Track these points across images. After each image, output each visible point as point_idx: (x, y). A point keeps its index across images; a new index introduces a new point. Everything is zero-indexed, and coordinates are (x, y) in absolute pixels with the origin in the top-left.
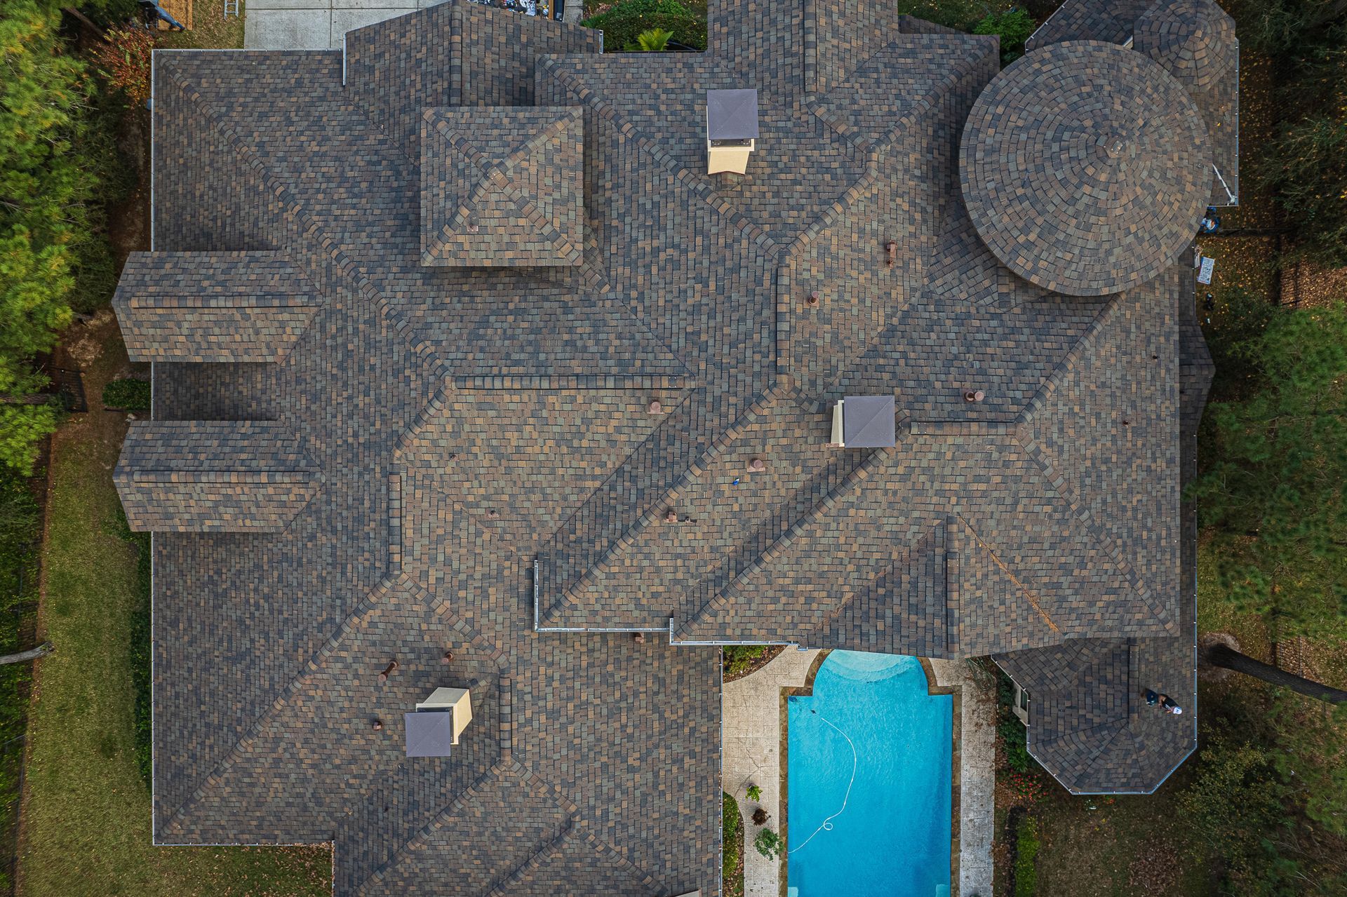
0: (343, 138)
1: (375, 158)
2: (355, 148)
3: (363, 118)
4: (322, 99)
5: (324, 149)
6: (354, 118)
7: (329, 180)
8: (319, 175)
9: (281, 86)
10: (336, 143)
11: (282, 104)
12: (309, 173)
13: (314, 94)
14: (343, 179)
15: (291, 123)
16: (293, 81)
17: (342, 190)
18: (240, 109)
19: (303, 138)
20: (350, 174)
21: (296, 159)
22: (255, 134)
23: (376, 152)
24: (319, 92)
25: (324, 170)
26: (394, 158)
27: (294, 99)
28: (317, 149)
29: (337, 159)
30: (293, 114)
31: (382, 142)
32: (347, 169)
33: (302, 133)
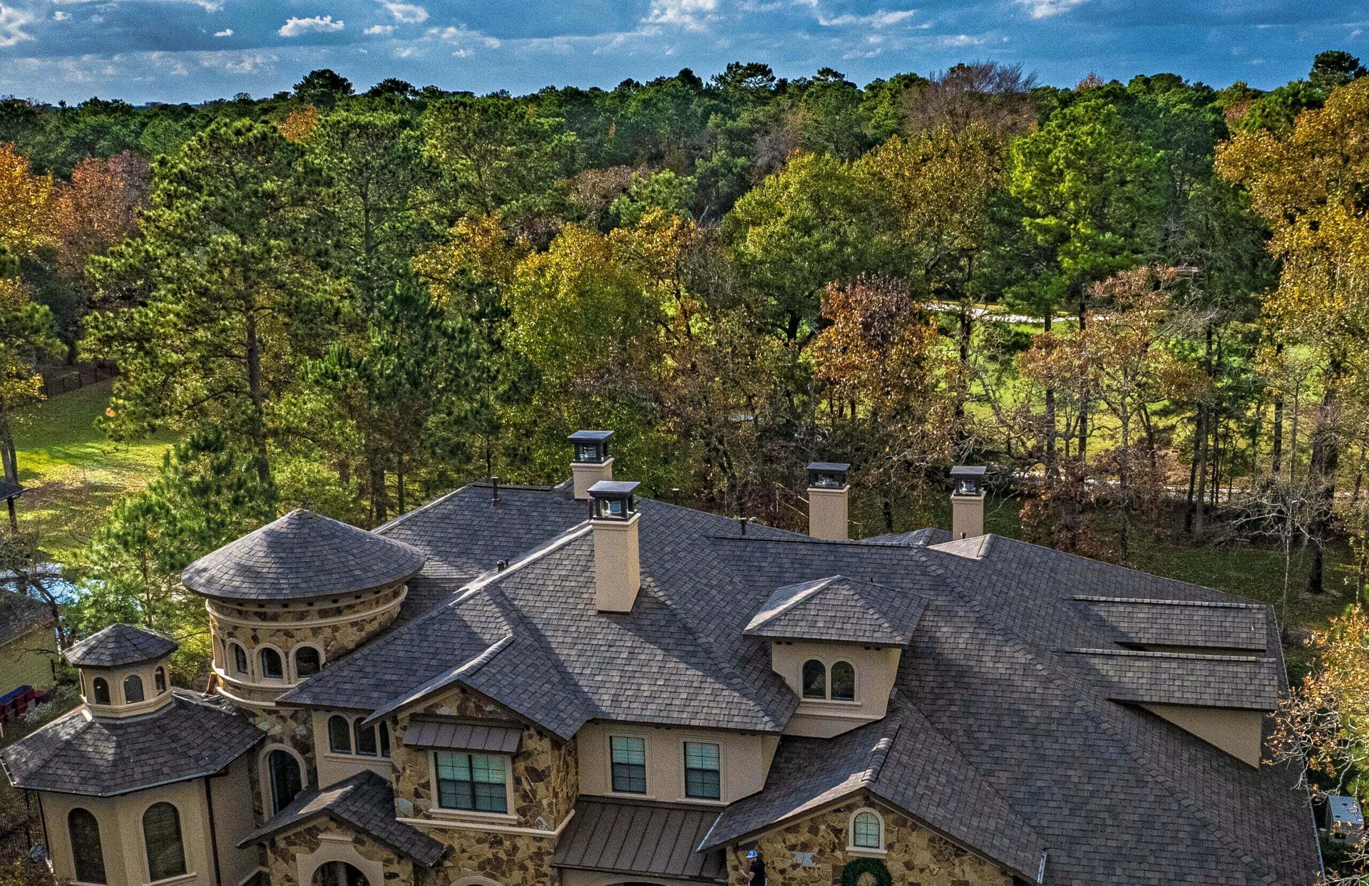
0: (1039, 783)
1: (997, 754)
2: (1023, 768)
3: (1017, 808)
4: (1073, 841)
5: (1061, 771)
6: (1027, 809)
7: (1049, 733)
8: (1062, 740)
9: (1134, 865)
10: (1047, 777)
11: (1126, 837)
12: (1075, 743)
13: (1085, 848)
14: (1032, 731)
15: (1110, 809)
16: (1119, 871)
17: (1033, 720)
18: (1181, 835)
19: (1090, 787)
20: (1025, 738)
21: (1092, 761)
22: (1151, 798)
23: (996, 761)
24: (1080, 850)
25: (1055, 746)
26: (975, 753)
27: (1110, 843)
28: (1071, 772)
29: (1043, 758)
30: (1109, 822)
31: (989, 773)
32: (1029, 744)
33: (1092, 794)
